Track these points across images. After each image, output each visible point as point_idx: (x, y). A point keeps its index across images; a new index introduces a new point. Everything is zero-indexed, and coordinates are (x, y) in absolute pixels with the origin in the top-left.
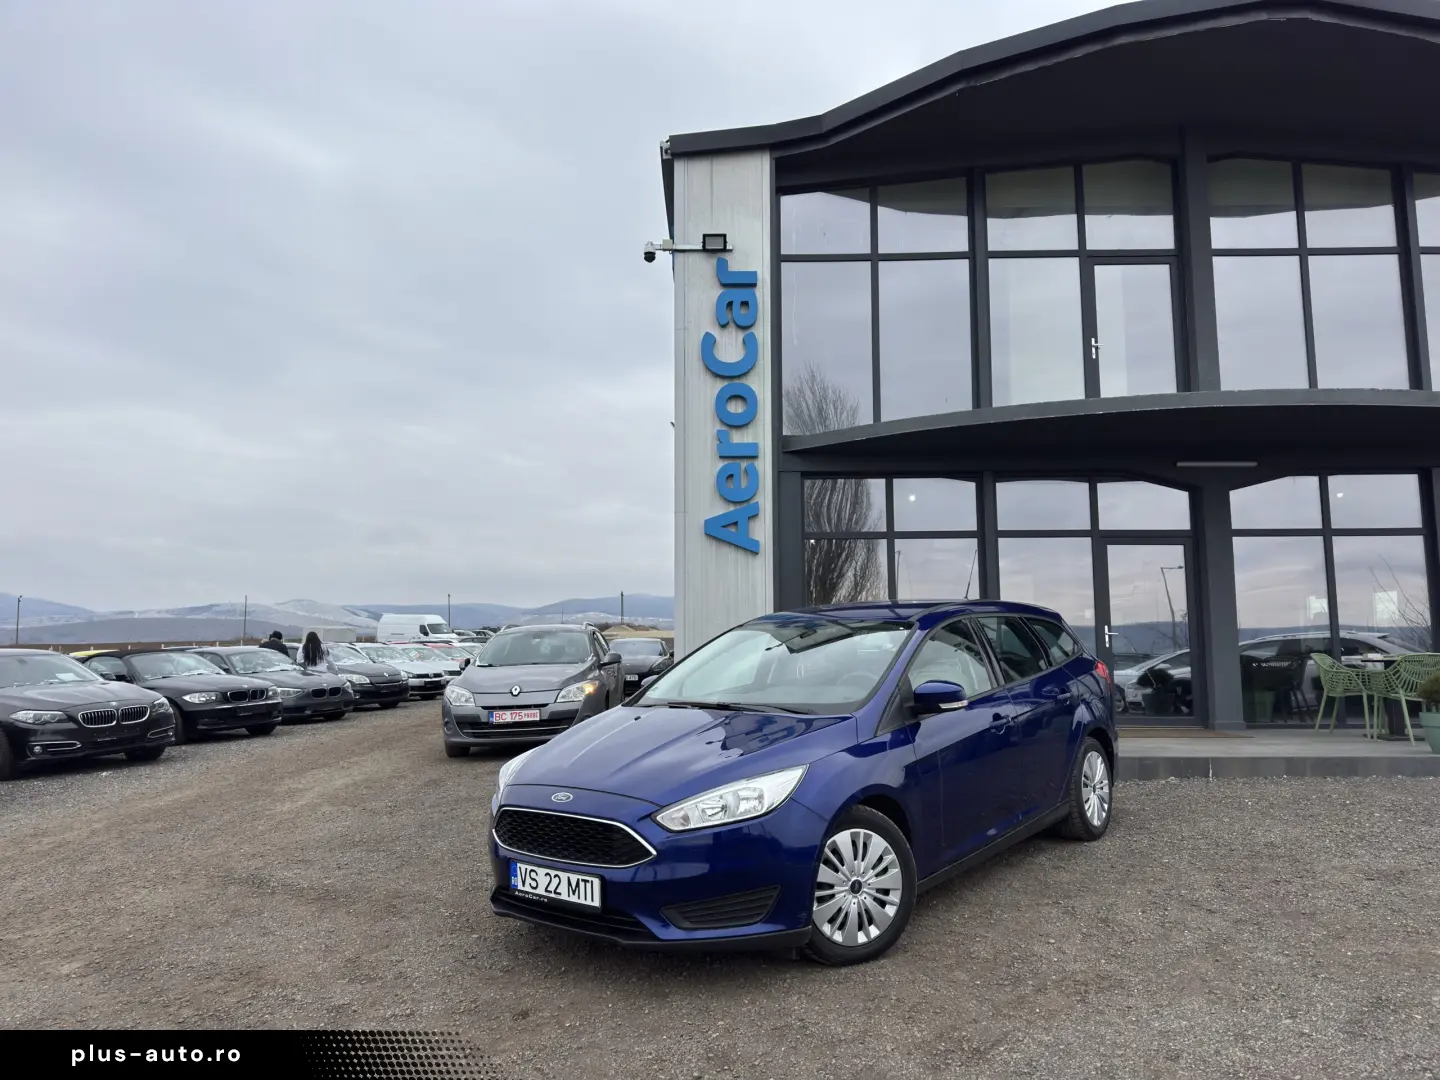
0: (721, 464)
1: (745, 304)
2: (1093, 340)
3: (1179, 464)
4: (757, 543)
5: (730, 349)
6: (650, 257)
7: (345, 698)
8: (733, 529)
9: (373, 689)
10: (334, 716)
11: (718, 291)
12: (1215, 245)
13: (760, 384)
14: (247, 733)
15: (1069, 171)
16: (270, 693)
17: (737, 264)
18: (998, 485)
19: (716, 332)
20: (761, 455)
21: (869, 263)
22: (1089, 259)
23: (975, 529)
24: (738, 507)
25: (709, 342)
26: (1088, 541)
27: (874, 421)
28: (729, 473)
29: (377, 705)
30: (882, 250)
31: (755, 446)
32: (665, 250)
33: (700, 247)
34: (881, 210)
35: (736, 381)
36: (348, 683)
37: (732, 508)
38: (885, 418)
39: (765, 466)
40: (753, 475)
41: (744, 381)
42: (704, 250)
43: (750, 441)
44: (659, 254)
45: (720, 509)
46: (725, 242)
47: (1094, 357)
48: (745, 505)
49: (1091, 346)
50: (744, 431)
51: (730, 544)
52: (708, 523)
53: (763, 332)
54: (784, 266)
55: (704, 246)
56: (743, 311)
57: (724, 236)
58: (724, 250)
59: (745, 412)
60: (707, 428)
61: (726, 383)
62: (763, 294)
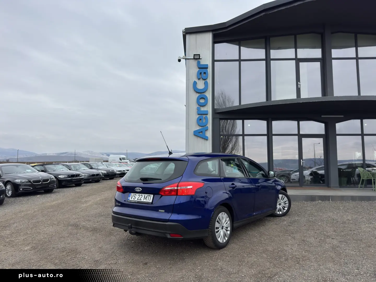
0: (198, 116)
1: (205, 73)
2: (299, 83)
3: (322, 116)
4: (207, 137)
5: (201, 85)
6: (179, 61)
7: (100, 177)
8: (201, 133)
9: (107, 174)
10: (97, 181)
11: (198, 70)
12: (333, 56)
13: (209, 95)
14: (75, 185)
15: (293, 36)
16: (81, 175)
17: (203, 62)
18: (273, 122)
19: (197, 81)
20: (209, 113)
21: (238, 62)
22: (298, 61)
23: (266, 134)
24: (203, 127)
25: (195, 83)
26: (297, 137)
27: (239, 104)
28: (201, 118)
29: (108, 178)
30: (242, 58)
31: (207, 111)
32: (183, 59)
33: (193, 58)
34: (241, 47)
35: (202, 94)
36: (101, 173)
37: (201, 128)
38: (242, 104)
39: (210, 117)
40: (206, 119)
41: (204, 94)
42: (194, 59)
43: (206, 110)
44: (182, 60)
45: (198, 128)
46: (200, 57)
47: (299, 87)
48: (204, 127)
49: (298, 84)
50: (204, 107)
51: (200, 137)
52: (194, 132)
53: (210, 81)
54: (215, 63)
55: (194, 58)
56: (204, 75)
57: (199, 55)
58: (199, 59)
59: (204, 102)
60: (194, 106)
61: (199, 94)
62: (210, 70)
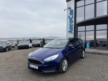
4: (72, 33)
6: (65, 10)
13: (73, 19)
18: (96, 25)
19: (70, 15)
21: (84, 6)
25: (69, 16)
26: (106, 30)
33: (68, 9)
34: (85, 1)
39: (73, 26)
43: (72, 24)
48: (72, 29)
53: (74, 15)
58: (70, 8)
60: (69, 23)
61: (70, 19)
